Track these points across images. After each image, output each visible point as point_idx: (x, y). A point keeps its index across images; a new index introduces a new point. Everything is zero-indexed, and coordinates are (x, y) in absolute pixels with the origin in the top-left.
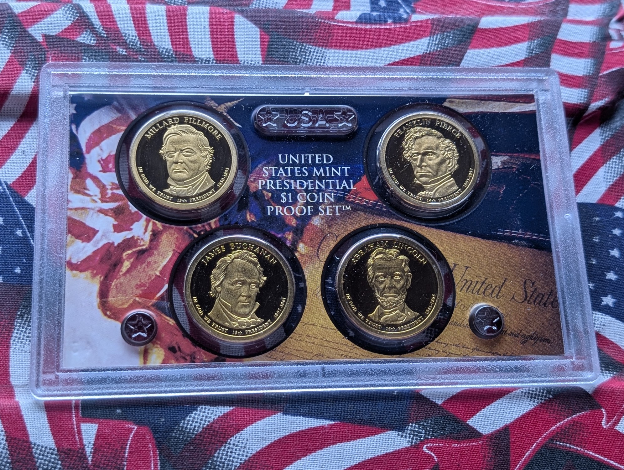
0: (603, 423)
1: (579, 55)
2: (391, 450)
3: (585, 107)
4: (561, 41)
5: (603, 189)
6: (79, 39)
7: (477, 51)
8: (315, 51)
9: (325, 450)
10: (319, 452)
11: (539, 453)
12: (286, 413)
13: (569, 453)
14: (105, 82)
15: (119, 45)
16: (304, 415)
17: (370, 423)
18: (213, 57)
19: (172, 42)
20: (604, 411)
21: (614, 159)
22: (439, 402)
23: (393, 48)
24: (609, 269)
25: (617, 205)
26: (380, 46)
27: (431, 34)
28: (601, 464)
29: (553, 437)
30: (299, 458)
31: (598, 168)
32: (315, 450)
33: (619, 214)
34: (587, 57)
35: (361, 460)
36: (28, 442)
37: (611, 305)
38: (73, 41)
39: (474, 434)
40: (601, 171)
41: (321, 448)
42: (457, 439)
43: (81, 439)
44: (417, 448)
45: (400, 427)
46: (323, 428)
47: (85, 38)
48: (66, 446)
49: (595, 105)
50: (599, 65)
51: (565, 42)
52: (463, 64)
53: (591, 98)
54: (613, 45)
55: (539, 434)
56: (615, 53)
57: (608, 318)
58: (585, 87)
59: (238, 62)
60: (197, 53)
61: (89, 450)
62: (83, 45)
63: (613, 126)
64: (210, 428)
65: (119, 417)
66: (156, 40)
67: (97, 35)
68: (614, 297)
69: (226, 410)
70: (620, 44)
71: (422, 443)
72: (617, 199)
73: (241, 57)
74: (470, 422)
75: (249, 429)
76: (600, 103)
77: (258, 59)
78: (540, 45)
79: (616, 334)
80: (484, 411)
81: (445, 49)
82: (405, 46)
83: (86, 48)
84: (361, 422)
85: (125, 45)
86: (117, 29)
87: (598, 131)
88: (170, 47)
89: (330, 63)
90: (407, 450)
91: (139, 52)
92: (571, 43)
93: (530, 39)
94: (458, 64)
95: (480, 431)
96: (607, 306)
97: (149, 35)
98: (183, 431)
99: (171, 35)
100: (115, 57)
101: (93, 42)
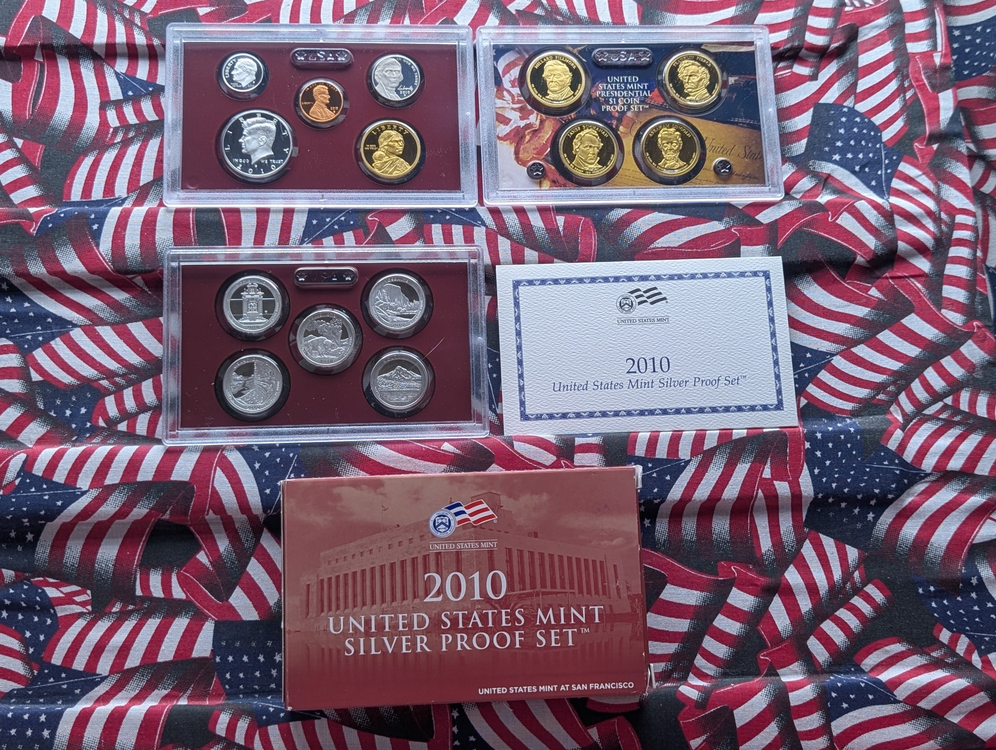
0: (830, 219)
1: (825, 16)
2: (715, 230)
3: (828, 47)
4: (815, 7)
5: (837, 95)
6: (536, 12)
7: (764, 14)
8: (669, 16)
9: (680, 230)
10: (678, 231)
11: (794, 233)
12: (659, 212)
13: (810, 233)
14: (553, 37)
15: (558, 15)
16: (669, 213)
17: (704, 217)
18: (610, 21)
19: (588, 12)
20: (830, 213)
21: (844, 78)
22: (741, 208)
23: (715, 13)
24: (838, 140)
25: (845, 104)
26: (707, 12)
27: (737, 5)
28: (827, 239)
29: (802, 225)
30: (667, 234)
31: (834, 83)
32: (675, 230)
33: (845, 110)
34: (830, 17)
35: (699, 235)
36: (531, 224)
37: (838, 159)
38: (532, 13)
39: (759, 223)
40: (836, 85)
41: (678, 229)
42: (750, 226)
43: (557, 224)
44: (729, 229)
45: (720, 219)
46: (679, 219)
47: (539, 11)
48: (549, 227)
49: (834, 45)
50: (836, 23)
51: (817, 8)
52: (756, 22)
53: (831, 42)
54: (847, 9)
55: (794, 224)
56: (848, 14)
57: (836, 167)
58: (828, 35)
59: (625, 24)
60: (601, 19)
61: (561, 229)
62: (538, 15)
63: (844, 58)
64: (621, 218)
65: (575, 213)
66: (579, 12)
67: (546, 9)
68: (840, 155)
69: (629, 210)
70: (851, 8)
71: (731, 227)
72: (845, 101)
73: (626, 21)
74: (757, 217)
75: (641, 219)
76: (836, 45)
77: (636, 21)
78: (802, 10)
79: (840, 175)
80: (764, 212)
81: (745, 13)
82: (722, 12)
83: (539, 17)
84: (699, 217)
85: (561, 14)
86: (556, 5)
87: (835, 61)
88: (586, 15)
89: (678, 24)
90: (723, 230)
91: (569, 19)
92: (821, 8)
93: (796, 7)
94: (753, 23)
95: (763, 222)
96: (835, 160)
97: (575, 9)
98: (607, 220)
99: (587, 8)
100: (556, 22)
101: (543, 14)
